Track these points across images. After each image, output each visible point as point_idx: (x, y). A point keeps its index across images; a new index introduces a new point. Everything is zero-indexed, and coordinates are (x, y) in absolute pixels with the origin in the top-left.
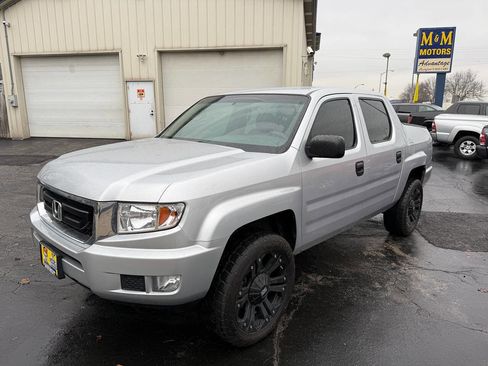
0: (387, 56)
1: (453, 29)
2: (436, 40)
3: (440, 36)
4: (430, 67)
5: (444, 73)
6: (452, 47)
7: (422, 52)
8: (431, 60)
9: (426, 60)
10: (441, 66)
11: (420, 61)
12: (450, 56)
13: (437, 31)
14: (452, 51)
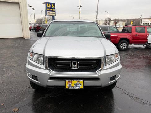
0: (34, 9)
1: (55, 4)
2: (51, 6)
3: (52, 5)
4: (50, 14)
5: (54, 16)
6: (55, 9)
7: (48, 9)
8: (50, 12)
9: (49, 12)
10: (53, 14)
11: (48, 12)
12: (55, 11)
13: (51, 4)
14: (55, 10)
